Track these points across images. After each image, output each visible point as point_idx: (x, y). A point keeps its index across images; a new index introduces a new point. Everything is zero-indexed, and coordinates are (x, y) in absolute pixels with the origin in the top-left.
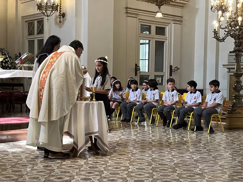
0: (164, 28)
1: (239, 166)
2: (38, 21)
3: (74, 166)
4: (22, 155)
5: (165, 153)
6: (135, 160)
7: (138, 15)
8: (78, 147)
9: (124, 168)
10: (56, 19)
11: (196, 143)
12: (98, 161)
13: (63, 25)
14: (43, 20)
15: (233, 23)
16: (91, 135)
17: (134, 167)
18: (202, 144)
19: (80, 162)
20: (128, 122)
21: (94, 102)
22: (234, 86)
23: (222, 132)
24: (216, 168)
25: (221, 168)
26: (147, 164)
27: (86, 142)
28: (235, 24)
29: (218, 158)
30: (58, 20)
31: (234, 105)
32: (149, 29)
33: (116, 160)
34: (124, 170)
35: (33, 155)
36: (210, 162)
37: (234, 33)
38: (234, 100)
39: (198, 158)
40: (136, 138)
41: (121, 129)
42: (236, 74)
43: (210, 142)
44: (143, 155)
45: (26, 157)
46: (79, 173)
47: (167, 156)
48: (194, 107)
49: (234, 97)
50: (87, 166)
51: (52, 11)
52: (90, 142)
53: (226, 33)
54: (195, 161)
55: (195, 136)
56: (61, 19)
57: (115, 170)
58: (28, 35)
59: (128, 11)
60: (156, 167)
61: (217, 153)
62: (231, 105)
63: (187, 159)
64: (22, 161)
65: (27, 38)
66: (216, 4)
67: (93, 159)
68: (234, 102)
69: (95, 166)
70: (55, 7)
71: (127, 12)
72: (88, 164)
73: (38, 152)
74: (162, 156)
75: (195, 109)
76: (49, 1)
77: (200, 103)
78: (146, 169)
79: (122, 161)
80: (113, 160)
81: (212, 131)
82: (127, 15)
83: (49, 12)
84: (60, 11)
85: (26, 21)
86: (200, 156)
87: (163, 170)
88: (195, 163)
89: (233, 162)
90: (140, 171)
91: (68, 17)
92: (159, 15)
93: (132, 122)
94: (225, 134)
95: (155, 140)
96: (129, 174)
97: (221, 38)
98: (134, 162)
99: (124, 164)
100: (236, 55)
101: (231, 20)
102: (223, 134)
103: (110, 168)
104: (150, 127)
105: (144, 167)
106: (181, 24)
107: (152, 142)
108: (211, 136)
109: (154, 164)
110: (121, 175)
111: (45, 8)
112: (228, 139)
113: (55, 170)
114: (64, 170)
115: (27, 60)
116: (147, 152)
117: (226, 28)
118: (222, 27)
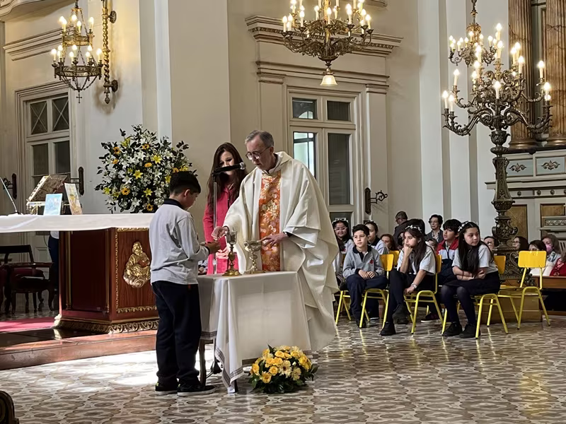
0: (348, 104)
1: (489, 387)
2: (54, 101)
5: (342, 372)
7: (286, 78)
10: (97, 95)
13: (114, 108)
14: (67, 98)
15: (483, 94)
24: (441, 392)
25: (451, 393)
28: (488, 97)
30: (103, 96)
32: (312, 106)
36: (431, 383)
37: (489, 116)
39: (409, 379)
42: (498, 202)
46: (168, 413)
51: (88, 77)
53: (472, 116)
54: (402, 382)
56: (110, 95)
57: (240, 404)
59: (262, 70)
60: (322, 397)
64: (51, 399)
65: (30, 140)
66: (460, 46)
70: (94, 69)
71: (261, 73)
76: (80, 55)
82: (259, 79)
83: (81, 81)
84: (107, 77)
85: (27, 101)
86: (413, 375)
91: (124, 89)
92: (329, 81)
96: (267, 409)
97: (463, 127)
100: (496, 163)
101: (481, 87)
106: (386, 94)
111: (71, 71)
113: (120, 409)
114: (138, 409)
117: (471, 104)
118: (463, 103)
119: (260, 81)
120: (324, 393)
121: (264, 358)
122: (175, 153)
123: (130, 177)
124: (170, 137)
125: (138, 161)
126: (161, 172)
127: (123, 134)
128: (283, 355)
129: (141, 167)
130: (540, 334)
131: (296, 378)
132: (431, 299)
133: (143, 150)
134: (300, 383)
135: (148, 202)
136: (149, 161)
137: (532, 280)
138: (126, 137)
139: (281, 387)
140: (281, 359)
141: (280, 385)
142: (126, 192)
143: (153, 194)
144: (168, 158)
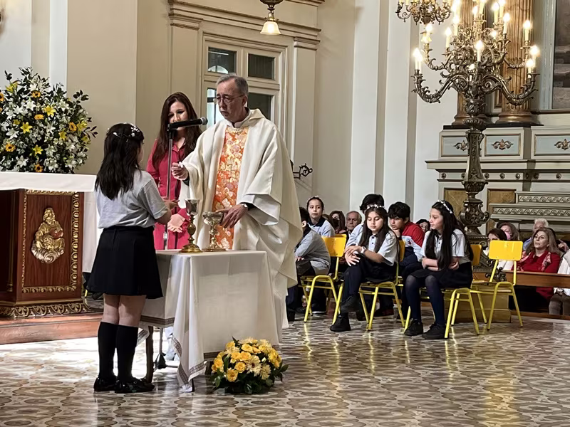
0: (272, 59)
1: (487, 395)
5: (308, 371)
18: (392, 354)
22: (463, 214)
25: (448, 400)
28: (466, 59)
32: (228, 60)
34: (224, 406)
37: (464, 82)
39: (390, 382)
42: (469, 182)
46: (121, 413)
53: (444, 80)
59: (175, 12)
60: (299, 400)
61: (432, 372)
63: (366, 382)
71: (173, 14)
74: (304, 378)
78: (276, 403)
82: (170, 22)
86: (393, 378)
87: (315, 404)
88: (386, 390)
89: (473, 387)
90: (264, 406)
92: (271, 28)
96: (239, 412)
97: (433, 92)
100: (470, 137)
101: (457, 48)
103: (190, 402)
105: (270, 399)
106: (316, 50)
109: (292, 394)
110: (223, 415)
113: (59, 407)
117: (444, 66)
118: (435, 64)
119: (171, 25)
120: (298, 396)
121: (228, 352)
122: (71, 105)
123: (15, 130)
124: (65, 84)
125: (26, 111)
126: (54, 126)
127: (9, 78)
128: (251, 349)
129: (30, 119)
130: (516, 337)
131: (265, 376)
132: (391, 291)
133: (32, 99)
134: (269, 382)
135: (37, 162)
136: (40, 112)
137: (501, 274)
138: (12, 81)
139: (249, 386)
140: (249, 354)
141: (247, 384)
142: (10, 148)
143: (44, 152)
144: (63, 109)
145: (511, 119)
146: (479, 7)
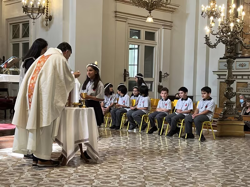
0: (154, 33)
1: (232, 174)
2: (23, 24)
3: (63, 175)
4: (8, 163)
5: (156, 161)
6: (126, 168)
7: (128, 19)
8: (67, 156)
9: (115, 177)
10: (42, 22)
11: (187, 151)
12: (88, 170)
13: (50, 28)
14: (29, 23)
15: (225, 29)
16: (81, 143)
17: (126, 176)
18: (193, 152)
19: (69, 170)
20: (117, 130)
21: (84, 108)
22: (225, 93)
23: (213, 139)
24: (209, 176)
25: (214, 177)
26: (139, 172)
27: (76, 150)
28: (227, 30)
29: (210, 166)
30: (45, 23)
31: (225, 112)
32: (138, 34)
33: (106, 168)
34: (115, 179)
35: (20, 163)
36: (202, 170)
37: (226, 40)
38: (226, 107)
39: (190, 167)
40: (126, 146)
41: (110, 136)
42: (227, 80)
43: (201, 150)
44: (134, 163)
45: (13, 166)
46: (68, 182)
47: (159, 164)
48: (185, 115)
49: (225, 104)
50: (76, 174)
51: (38, 14)
52: (79, 149)
53: (218, 39)
54: (187, 169)
55: (186, 143)
56: (48, 22)
57: (106, 178)
58: (13, 38)
59: (117, 15)
60: (148, 176)
61: (209, 162)
62: (222, 113)
63: (180, 167)
64: (8, 170)
65: (12, 41)
66: (207, 9)
67: (83, 167)
68: (225, 110)
69: (85, 174)
70: (41, 10)
72: (78, 172)
73: (25, 160)
74: (154, 164)
75: (186, 116)
76: (35, 3)
77: (191, 110)
78: (138, 178)
79: (113, 170)
80: (103, 168)
81: (203, 139)
83: (35, 15)
84: (47, 14)
85: (11, 24)
86: (192, 165)
87: (155, 178)
88: (188, 171)
89: (226, 170)
90: (132, 179)
91: (55, 20)
92: (150, 20)
93: (121, 129)
94: (216, 142)
95: (146, 147)
96: (120, 182)
97: (213, 44)
98: (125, 170)
99: (115, 173)
100: (228, 62)
101: (223, 26)
102: (214, 142)
103: (100, 177)
104: (140, 135)
105: (135, 176)
106: (171, 30)
107: (143, 150)
108: (202, 144)
109: (146, 173)
110: (113, 184)
111: (31, 10)
112: (220, 147)
113: (43, 178)
114: (52, 179)
115: (13, 64)
116: (138, 160)
117: (218, 34)
118: (214, 33)
119: (116, 20)
130: (246, 144)
137: (241, 118)
145: (246, 55)
146: (232, 10)
